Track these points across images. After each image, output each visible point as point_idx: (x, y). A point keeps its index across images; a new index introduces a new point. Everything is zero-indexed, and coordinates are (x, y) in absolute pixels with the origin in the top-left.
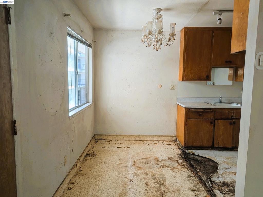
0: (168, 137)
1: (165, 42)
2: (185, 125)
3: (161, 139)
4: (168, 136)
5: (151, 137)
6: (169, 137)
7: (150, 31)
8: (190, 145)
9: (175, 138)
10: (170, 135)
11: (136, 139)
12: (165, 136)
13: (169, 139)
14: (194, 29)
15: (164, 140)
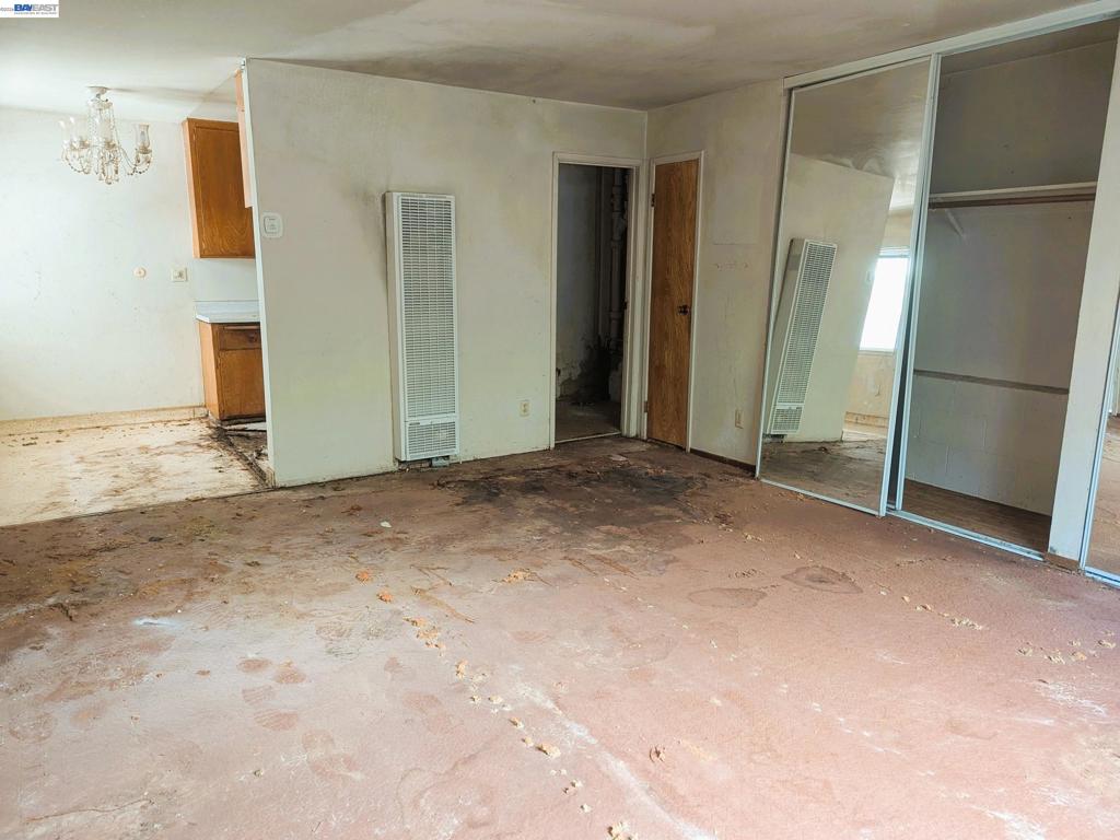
0: (184, 411)
1: (125, 165)
2: (217, 367)
3: (162, 415)
4: (182, 408)
5: (128, 415)
6: (186, 411)
7: (84, 139)
8: (236, 413)
9: (203, 411)
10: (190, 404)
11: (83, 426)
12: (174, 409)
13: (187, 414)
14: (213, 126)
15: (170, 418)
